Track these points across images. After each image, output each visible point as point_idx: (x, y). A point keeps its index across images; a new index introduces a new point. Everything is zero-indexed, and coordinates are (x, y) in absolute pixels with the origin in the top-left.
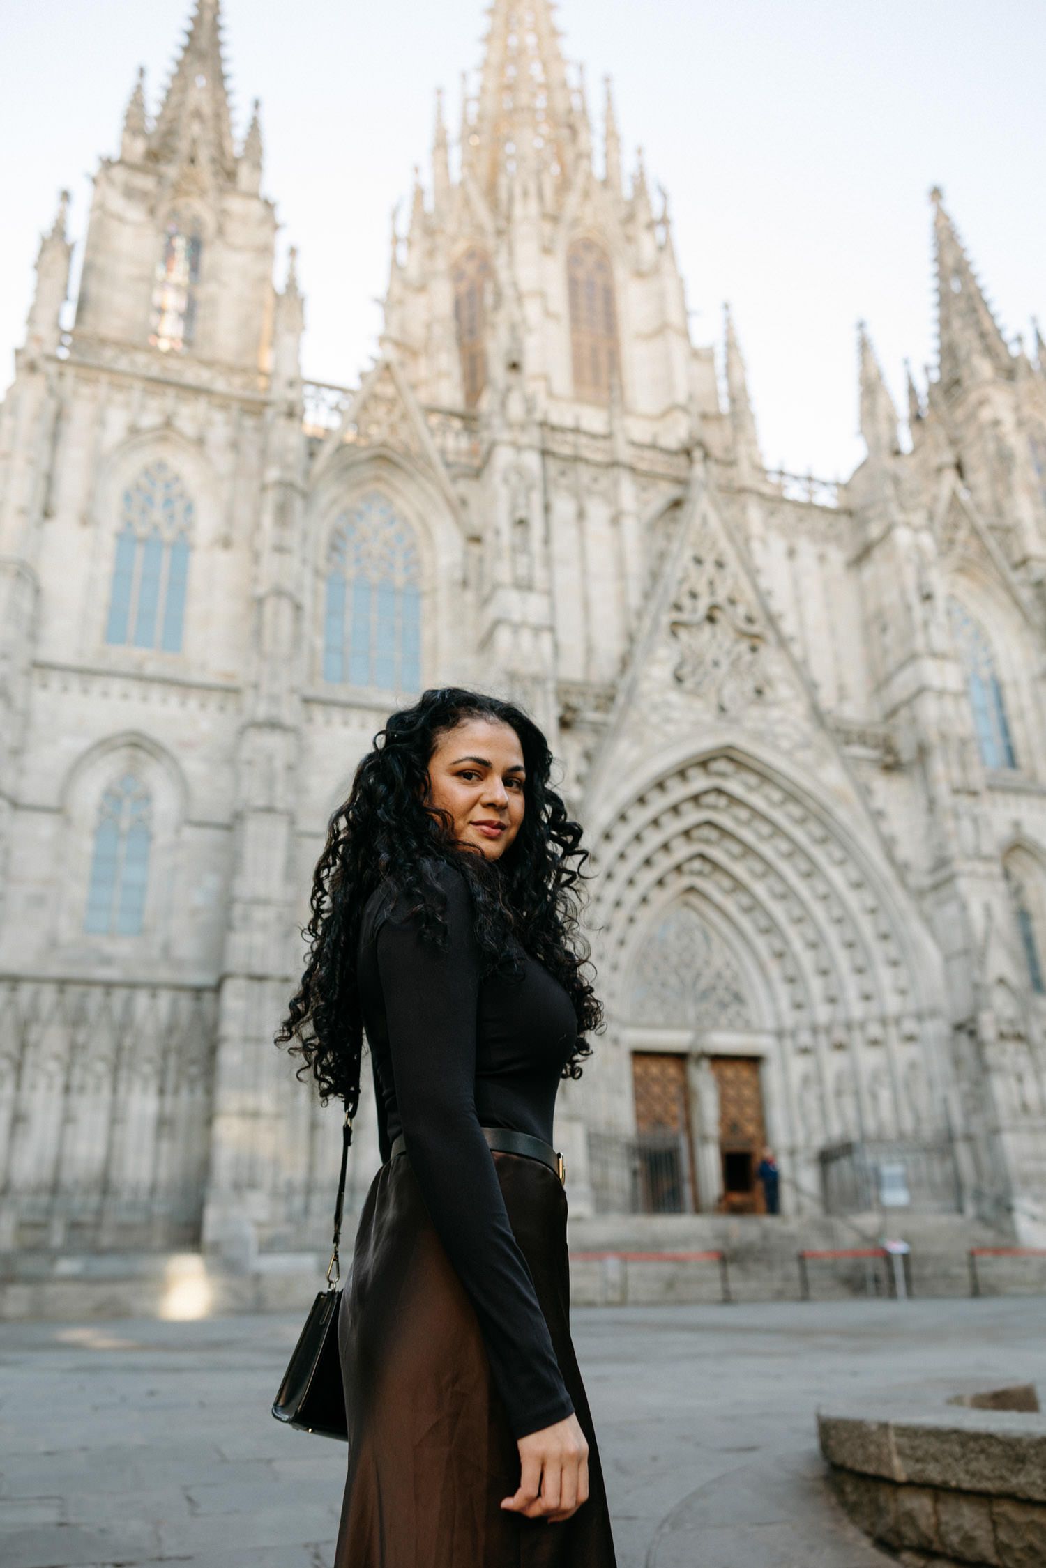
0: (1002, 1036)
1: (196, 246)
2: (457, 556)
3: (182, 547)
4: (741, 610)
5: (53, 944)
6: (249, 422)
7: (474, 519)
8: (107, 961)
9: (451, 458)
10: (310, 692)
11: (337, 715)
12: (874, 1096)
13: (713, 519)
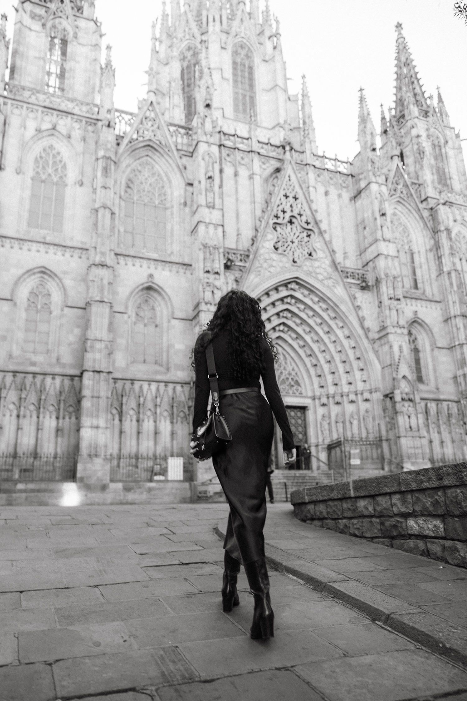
0: (403, 399)
1: (64, 42)
2: (182, 191)
3: (61, 183)
4: (304, 218)
5: (10, 356)
6: (90, 128)
7: (190, 176)
8: (33, 364)
9: (179, 147)
10: (118, 251)
11: (130, 261)
12: (351, 423)
13: (293, 178)
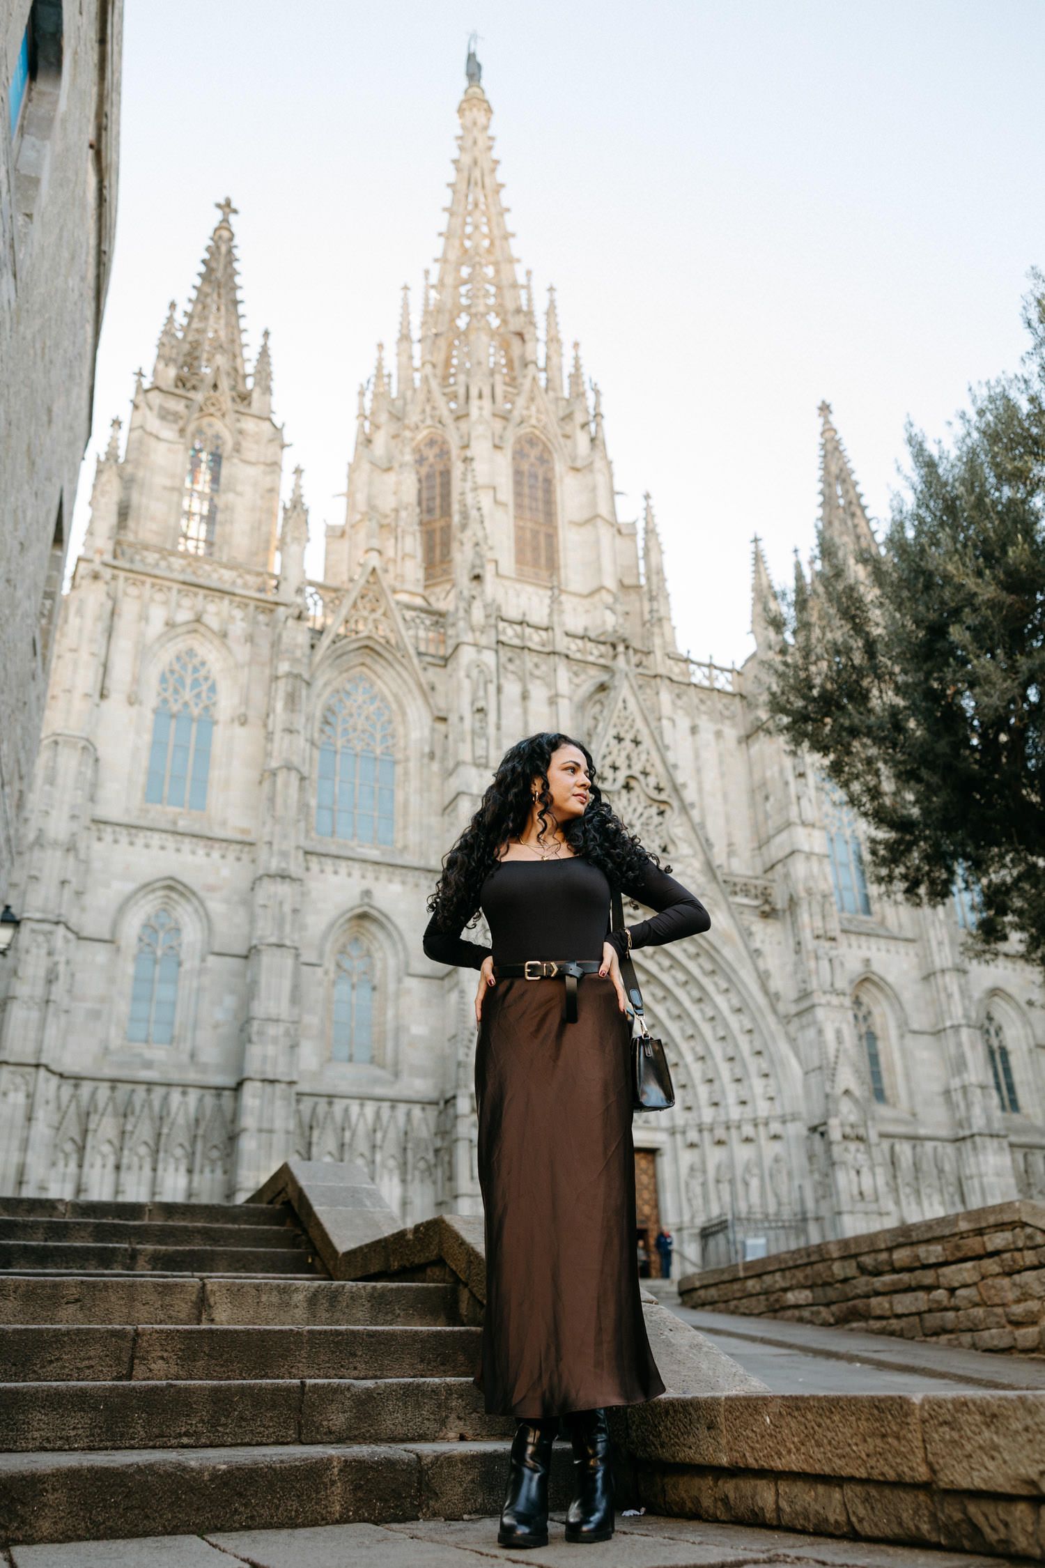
0: (845, 1137)
1: (217, 459)
2: (427, 732)
3: (208, 721)
4: (652, 781)
5: (106, 1051)
6: (262, 618)
7: (440, 701)
8: (148, 1065)
9: (422, 649)
10: (309, 846)
11: (329, 865)
12: (747, 1184)
13: (632, 704)
